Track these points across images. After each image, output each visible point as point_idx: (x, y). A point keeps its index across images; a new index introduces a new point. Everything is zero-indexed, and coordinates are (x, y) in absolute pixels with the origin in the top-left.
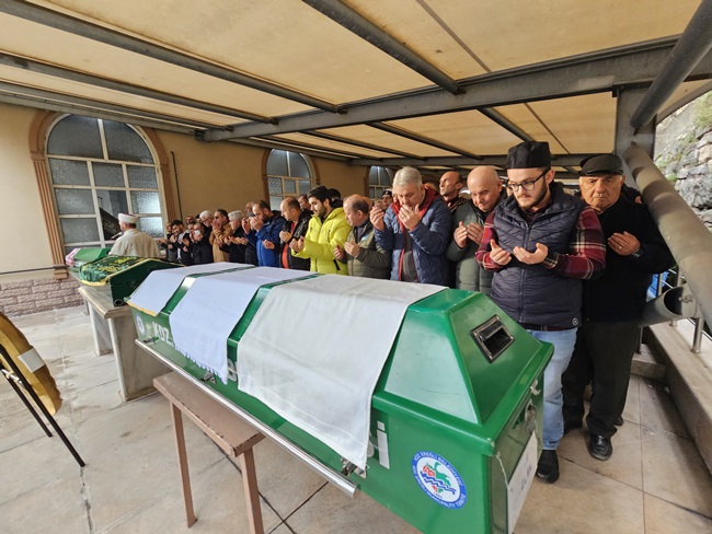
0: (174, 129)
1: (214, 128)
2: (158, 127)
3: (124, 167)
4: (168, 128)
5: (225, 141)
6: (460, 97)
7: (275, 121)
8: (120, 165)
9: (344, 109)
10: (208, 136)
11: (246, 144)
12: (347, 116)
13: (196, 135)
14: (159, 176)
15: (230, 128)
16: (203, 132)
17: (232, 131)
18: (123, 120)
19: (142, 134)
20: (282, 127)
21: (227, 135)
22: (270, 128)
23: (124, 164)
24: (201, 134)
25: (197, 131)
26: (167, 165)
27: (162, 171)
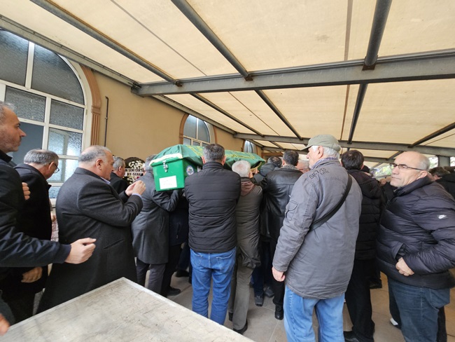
3: (48, 101)
8: (44, 98)
10: (145, 90)
14: (88, 118)
16: (140, 86)
18: (62, 52)
19: (79, 72)
23: (49, 97)
24: (135, 87)
26: (99, 108)
27: (93, 113)
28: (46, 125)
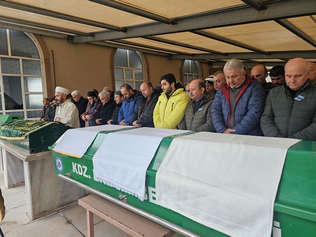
0: (54, 35)
1: (80, 34)
2: (44, 34)
3: (21, 61)
4: (50, 35)
5: (88, 43)
6: (262, 12)
7: (125, 30)
8: (19, 60)
9: (175, 21)
10: (76, 40)
11: (102, 45)
12: (177, 26)
13: (68, 39)
14: (43, 67)
15: (92, 35)
16: (73, 37)
17: (93, 36)
18: (22, 30)
19: (33, 38)
20: (129, 34)
21: (90, 39)
22: (121, 35)
23: (21, 58)
24: (71, 38)
25: (69, 36)
26: (49, 60)
27: (45, 63)
28: (22, 76)
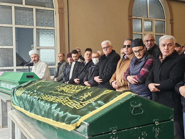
8: (32, 10)
14: (57, 17)
23: (34, 8)
26: (63, 9)
27: (59, 13)
28: (35, 27)
